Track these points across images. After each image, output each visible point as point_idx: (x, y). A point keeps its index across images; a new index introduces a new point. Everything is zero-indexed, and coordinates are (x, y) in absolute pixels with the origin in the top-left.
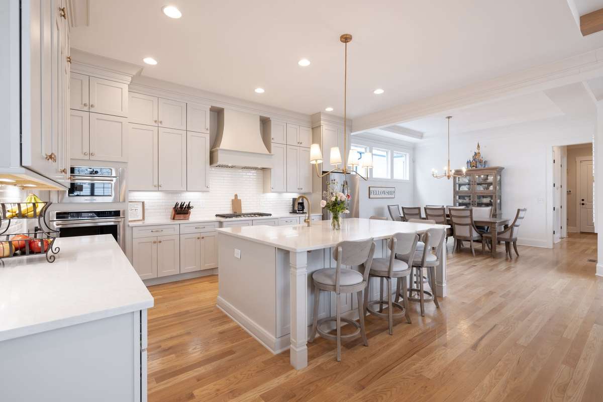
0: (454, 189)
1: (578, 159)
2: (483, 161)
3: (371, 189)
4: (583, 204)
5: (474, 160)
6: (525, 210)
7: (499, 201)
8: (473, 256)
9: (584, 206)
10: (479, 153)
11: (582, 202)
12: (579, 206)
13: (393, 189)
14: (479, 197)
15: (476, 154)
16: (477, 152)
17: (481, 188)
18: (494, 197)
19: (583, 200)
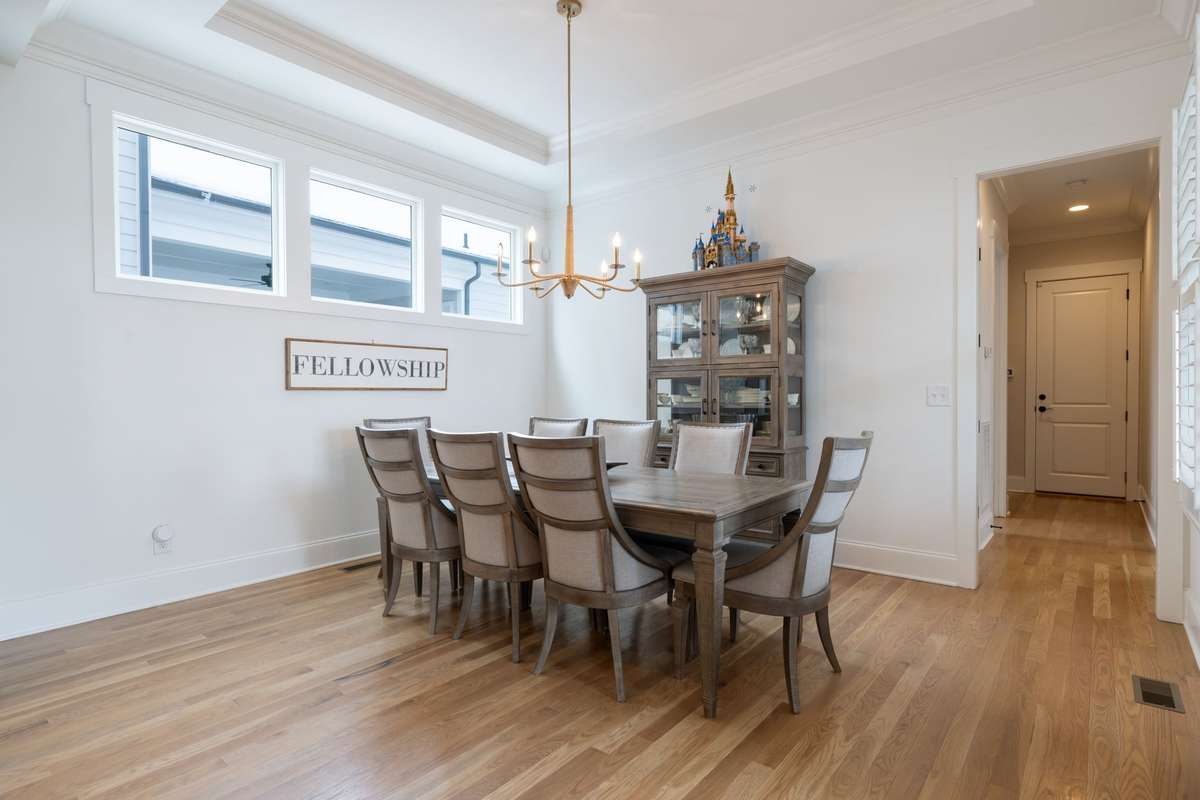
0: (651, 354)
1: (1032, 276)
2: (747, 245)
3: (295, 348)
4: (1042, 409)
5: (714, 238)
6: (863, 443)
7: (794, 399)
8: (614, 698)
9: (1045, 415)
10: (732, 213)
11: (1041, 403)
12: (1031, 414)
13: (440, 357)
14: (730, 385)
15: (723, 218)
16: (725, 207)
17: (733, 349)
18: (774, 383)
19: (1042, 397)
